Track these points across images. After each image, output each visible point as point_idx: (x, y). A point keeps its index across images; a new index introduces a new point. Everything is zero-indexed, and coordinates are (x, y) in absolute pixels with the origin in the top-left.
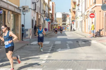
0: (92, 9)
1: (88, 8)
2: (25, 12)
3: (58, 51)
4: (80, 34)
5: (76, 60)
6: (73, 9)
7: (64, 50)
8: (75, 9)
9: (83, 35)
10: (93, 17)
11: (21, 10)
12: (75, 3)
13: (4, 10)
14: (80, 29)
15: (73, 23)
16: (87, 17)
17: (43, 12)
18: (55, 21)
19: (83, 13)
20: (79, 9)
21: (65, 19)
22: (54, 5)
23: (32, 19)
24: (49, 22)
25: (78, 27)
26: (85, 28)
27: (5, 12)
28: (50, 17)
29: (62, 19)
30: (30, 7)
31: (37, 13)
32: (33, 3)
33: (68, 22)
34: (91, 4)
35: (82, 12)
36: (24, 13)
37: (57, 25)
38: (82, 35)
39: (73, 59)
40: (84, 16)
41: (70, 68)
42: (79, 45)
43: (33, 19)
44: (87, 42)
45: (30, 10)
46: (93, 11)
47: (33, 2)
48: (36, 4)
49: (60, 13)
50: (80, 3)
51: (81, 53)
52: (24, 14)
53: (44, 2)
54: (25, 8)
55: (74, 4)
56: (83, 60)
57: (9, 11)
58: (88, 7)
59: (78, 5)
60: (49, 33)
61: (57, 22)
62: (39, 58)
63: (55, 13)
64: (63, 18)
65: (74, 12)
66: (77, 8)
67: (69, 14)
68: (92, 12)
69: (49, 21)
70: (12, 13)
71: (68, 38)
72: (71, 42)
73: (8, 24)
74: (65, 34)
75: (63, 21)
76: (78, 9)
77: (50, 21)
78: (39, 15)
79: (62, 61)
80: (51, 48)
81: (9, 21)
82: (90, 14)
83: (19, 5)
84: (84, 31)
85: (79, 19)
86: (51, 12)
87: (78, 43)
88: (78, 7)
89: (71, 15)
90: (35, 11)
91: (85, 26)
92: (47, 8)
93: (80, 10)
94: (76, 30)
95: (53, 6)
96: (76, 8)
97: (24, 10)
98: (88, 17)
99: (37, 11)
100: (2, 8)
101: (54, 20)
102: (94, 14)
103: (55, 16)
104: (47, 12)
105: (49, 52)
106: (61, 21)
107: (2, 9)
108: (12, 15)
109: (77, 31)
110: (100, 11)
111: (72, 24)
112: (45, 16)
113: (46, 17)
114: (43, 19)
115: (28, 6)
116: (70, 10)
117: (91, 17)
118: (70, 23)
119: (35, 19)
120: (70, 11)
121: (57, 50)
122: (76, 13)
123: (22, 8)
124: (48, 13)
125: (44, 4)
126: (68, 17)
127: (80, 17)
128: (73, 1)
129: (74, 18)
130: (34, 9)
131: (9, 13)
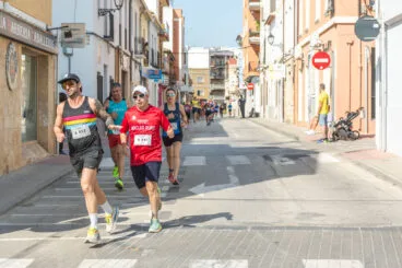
0: (321, 35)
1: (307, 31)
2: (72, 47)
3: (193, 194)
4: (275, 130)
5: (262, 228)
6: (252, 34)
7: (218, 189)
8: (257, 35)
9: (287, 131)
10: (325, 65)
11: (56, 37)
12: (256, 13)
14: (277, 111)
15: (252, 89)
16: (303, 65)
17: (139, 48)
18: (184, 80)
19: (287, 51)
20: (271, 36)
21: (220, 75)
22: (180, 20)
23: (99, 73)
24: (160, 85)
25: (269, 105)
26: (295, 105)
28: (167, 66)
29: (208, 72)
30: (89, 29)
31: (118, 50)
32: (102, 12)
33: (232, 83)
34: (318, 16)
35: (283, 46)
36: (69, 50)
37: (192, 93)
38: (284, 133)
39: (250, 223)
40: (290, 62)
41: (239, 256)
42: (274, 170)
43: (102, 74)
44: (304, 159)
45: (92, 37)
46: (326, 42)
47: (102, 7)
48: (112, 17)
49: (201, 50)
50: (278, 14)
51: (283, 200)
52: (69, 55)
53: (143, 8)
54: (73, 32)
55: (253, 18)
56: (289, 228)
57: (14, 44)
58: (307, 26)
59: (270, 21)
61: (191, 83)
62: (126, 219)
63: (183, 49)
64: (212, 70)
65: (256, 47)
66: (264, 30)
67: (236, 53)
68: (321, 48)
69: (160, 81)
70: (24, 51)
71: (233, 145)
72: (243, 160)
74: (221, 127)
75: (213, 81)
76: (268, 35)
77: (165, 80)
78: (126, 60)
79: (212, 231)
81: (13, 80)
82: (313, 53)
83: (48, 19)
84: (292, 119)
85: (274, 74)
86: (168, 46)
88: (267, 27)
89: (243, 57)
90: (108, 42)
91: (295, 98)
92: (154, 32)
93: (278, 39)
94: (261, 115)
95: (175, 24)
96: (262, 32)
97: (67, 40)
98: (308, 67)
99: (116, 43)
101: (180, 78)
102: (329, 53)
103: (185, 62)
104: (154, 46)
105: (163, 195)
106: (207, 79)
108: (23, 58)
109: (265, 117)
110: (352, 44)
111: (248, 91)
112: (146, 63)
113: (152, 65)
114: (141, 72)
115: (83, 24)
116: (239, 38)
117: (317, 66)
118: (241, 87)
119: (111, 73)
121: (191, 190)
122: (262, 51)
123: (60, 34)
124: (157, 49)
125: (143, 18)
126: (230, 66)
127: (277, 64)
128: (252, 4)
129: (255, 70)
130: (105, 37)
131: (11, 52)
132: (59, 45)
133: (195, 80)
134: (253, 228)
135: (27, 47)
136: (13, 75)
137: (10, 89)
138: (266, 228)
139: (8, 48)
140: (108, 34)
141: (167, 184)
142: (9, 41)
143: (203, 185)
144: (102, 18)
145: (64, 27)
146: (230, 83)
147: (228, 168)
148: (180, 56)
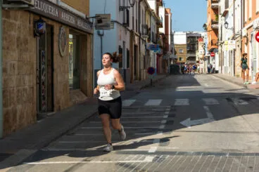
1: (250, 19)
2: (103, 29)
4: (230, 81)
8: (217, 23)
11: (92, 23)
12: (216, 10)
13: (50, 22)
14: (230, 70)
15: (214, 56)
16: (247, 40)
17: (145, 31)
18: (172, 51)
19: (236, 32)
20: (226, 23)
21: (193, 48)
22: (169, 15)
23: (120, 46)
24: (157, 54)
25: (225, 65)
27: (52, 28)
28: (162, 42)
29: (186, 47)
30: (113, 18)
31: (132, 32)
32: (122, 8)
35: (234, 29)
36: (101, 31)
37: (177, 59)
38: (236, 83)
39: (228, 150)
40: (239, 39)
42: (236, 109)
43: (122, 47)
45: (115, 24)
47: (122, 5)
48: (128, 12)
49: (181, 33)
50: (230, 10)
52: (101, 35)
53: (147, 7)
54: (103, 20)
55: (212, 12)
57: (64, 27)
58: (250, 16)
59: (225, 14)
60: (160, 80)
61: (175, 53)
63: (171, 32)
64: (188, 45)
67: (203, 34)
69: (158, 52)
70: (71, 31)
71: (205, 92)
72: (214, 101)
73: (59, 57)
74: (195, 80)
75: (188, 52)
76: (224, 22)
77: (160, 51)
78: (136, 38)
79: (201, 157)
80: (166, 117)
81: (63, 51)
82: (255, 33)
83: (87, 12)
85: (228, 46)
86: (162, 30)
87: (231, 103)
88: (223, 18)
89: (207, 37)
90: (125, 27)
92: (154, 22)
93: (231, 25)
94: (220, 72)
95: (166, 17)
96: (220, 21)
97: (99, 25)
98: (251, 42)
99: (130, 28)
100: (43, 18)
101: (170, 50)
103: (172, 40)
104: (153, 30)
105: (162, 127)
106: (184, 51)
107: (45, 20)
108: (71, 36)
109: (223, 73)
111: (211, 58)
112: (149, 40)
113: (153, 41)
114: (146, 46)
115: (109, 15)
118: (206, 55)
119: (127, 46)
120: (206, 29)
121: (182, 123)
122: (220, 33)
123: (94, 21)
124: (155, 32)
125: (147, 13)
126: (199, 43)
127: (230, 41)
128: (213, 4)
129: (215, 45)
130: (124, 24)
131: (62, 31)
132: (94, 28)
133: (178, 51)
134: (230, 154)
135: (73, 29)
136: (63, 47)
137: (61, 56)
138: (240, 154)
139: (60, 29)
140: (126, 22)
141: (165, 119)
142: (60, 25)
143: (189, 119)
144: (122, 12)
145: (97, 16)
146: (199, 53)
147: (205, 107)
148: (169, 36)
